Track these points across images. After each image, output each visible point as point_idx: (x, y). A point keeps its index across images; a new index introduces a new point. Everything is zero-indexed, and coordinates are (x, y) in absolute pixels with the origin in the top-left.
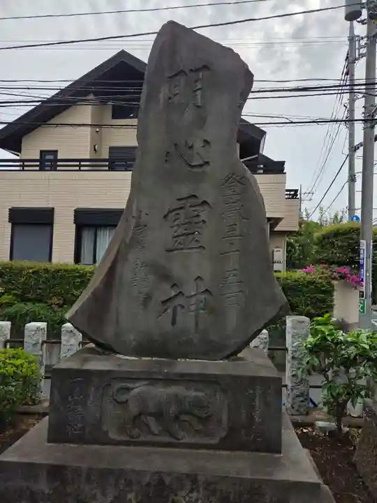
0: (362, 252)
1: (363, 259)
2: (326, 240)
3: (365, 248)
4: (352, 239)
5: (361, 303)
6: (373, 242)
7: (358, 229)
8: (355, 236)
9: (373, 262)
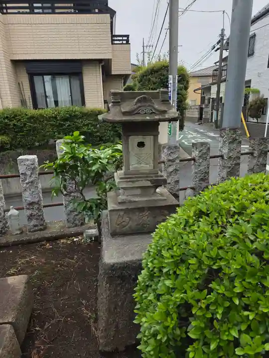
0: (170, 86)
1: (171, 92)
2: (145, 77)
3: (171, 82)
4: (164, 76)
5: (169, 128)
6: (178, 77)
7: (167, 67)
8: (165, 73)
9: (178, 94)
